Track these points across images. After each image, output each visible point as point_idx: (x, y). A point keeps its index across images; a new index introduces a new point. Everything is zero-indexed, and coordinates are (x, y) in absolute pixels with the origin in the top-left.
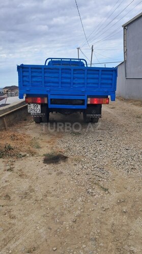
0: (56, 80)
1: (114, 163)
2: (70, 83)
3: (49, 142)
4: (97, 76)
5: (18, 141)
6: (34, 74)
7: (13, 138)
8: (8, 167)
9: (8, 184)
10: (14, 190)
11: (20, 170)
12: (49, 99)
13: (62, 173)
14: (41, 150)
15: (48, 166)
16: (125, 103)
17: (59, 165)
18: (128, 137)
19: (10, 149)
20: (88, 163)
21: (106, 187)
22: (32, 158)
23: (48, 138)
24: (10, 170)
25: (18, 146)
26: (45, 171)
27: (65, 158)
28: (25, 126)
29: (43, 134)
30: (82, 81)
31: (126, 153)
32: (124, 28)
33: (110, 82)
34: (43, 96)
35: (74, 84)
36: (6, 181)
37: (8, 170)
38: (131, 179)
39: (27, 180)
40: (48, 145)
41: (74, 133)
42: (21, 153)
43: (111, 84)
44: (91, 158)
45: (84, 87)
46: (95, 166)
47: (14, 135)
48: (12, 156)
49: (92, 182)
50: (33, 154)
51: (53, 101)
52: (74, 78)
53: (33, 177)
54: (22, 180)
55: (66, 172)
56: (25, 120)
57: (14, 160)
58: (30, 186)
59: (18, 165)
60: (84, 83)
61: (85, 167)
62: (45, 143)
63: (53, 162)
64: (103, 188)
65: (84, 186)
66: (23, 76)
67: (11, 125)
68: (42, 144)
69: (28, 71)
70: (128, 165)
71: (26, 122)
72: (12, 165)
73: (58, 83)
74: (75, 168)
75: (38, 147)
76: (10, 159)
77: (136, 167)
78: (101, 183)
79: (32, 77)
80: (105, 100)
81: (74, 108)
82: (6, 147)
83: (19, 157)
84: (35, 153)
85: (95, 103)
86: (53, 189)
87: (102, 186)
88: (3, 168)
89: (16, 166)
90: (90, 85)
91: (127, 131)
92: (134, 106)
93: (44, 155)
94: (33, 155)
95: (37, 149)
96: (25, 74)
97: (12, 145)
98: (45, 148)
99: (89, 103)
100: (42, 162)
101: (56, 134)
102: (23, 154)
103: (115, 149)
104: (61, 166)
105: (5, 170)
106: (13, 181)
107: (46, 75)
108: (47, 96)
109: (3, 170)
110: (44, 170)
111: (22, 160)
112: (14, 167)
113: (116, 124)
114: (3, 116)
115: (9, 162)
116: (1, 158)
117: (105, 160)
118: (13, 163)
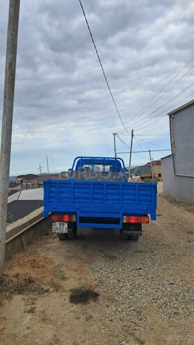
0: (87, 196)
1: (154, 304)
2: (103, 200)
3: (76, 270)
4: (134, 192)
5: (40, 270)
6: (62, 190)
7: (34, 264)
8: (29, 308)
9: (30, 331)
10: (37, 340)
11: (43, 312)
12: (78, 216)
13: (91, 317)
14: (67, 282)
15: (75, 306)
16: (175, 207)
17: (88, 305)
18: (174, 264)
19: (31, 281)
20: (123, 304)
21: (142, 338)
22: (55, 294)
23: (74, 264)
24: (32, 311)
25: (39, 277)
26: (72, 314)
27: (96, 296)
28: (47, 243)
29: (69, 257)
30: (117, 197)
31: (169, 289)
32: (170, 117)
33: (149, 198)
34: (70, 214)
35: (107, 200)
36: (28, 328)
37: (29, 312)
38: (171, 329)
39: (51, 326)
40: (75, 274)
41: (107, 256)
42: (43, 286)
43: (151, 201)
44: (127, 297)
45: (118, 203)
46: (131, 309)
47: (35, 261)
48: (33, 292)
49: (127, 331)
50: (57, 288)
51: (83, 220)
52: (107, 194)
53: (58, 323)
54: (45, 326)
55: (96, 316)
56: (47, 234)
57: (35, 297)
58: (55, 335)
59: (40, 304)
60: (118, 200)
61: (119, 309)
62: (71, 272)
63: (81, 301)
64: (139, 341)
65: (117, 336)
66: (50, 192)
67: (30, 243)
68: (68, 273)
69: (55, 187)
70: (171, 307)
71: (48, 237)
72: (33, 304)
73: (89, 199)
74: (108, 310)
75: (63, 278)
76: (31, 296)
77: (181, 311)
78: (137, 333)
79: (60, 192)
80: (144, 218)
81: (107, 227)
82: (25, 279)
83: (43, 292)
84: (60, 287)
85: (133, 221)
86: (81, 340)
87: (138, 337)
88: (23, 308)
89: (38, 306)
90: (126, 202)
91: (174, 254)
92: (187, 212)
93: (70, 290)
94: (57, 290)
95: (62, 282)
96: (52, 189)
97: (33, 274)
98: (72, 279)
99: (125, 221)
100: (68, 300)
101: (84, 258)
102: (45, 288)
103: (157, 283)
104: (91, 307)
105: (25, 312)
106: (35, 328)
107: (75, 190)
108: (75, 213)
109: (22, 311)
110: (70, 312)
111: (45, 297)
112: (36, 308)
113: (160, 244)
114: (22, 234)
115: (30, 300)
116: (20, 294)
117: (143, 300)
118: (35, 301)
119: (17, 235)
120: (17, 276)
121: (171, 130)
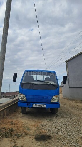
3: (34, 126)
5: (15, 125)
8: (13, 144)
14: (31, 131)
15: (39, 143)
17: (47, 142)
19: (12, 130)
20: (66, 140)
22: (26, 137)
24: (15, 146)
25: (16, 129)
27: (49, 137)
32: (66, 63)
37: (13, 146)
40: (34, 128)
41: (48, 120)
42: (19, 133)
44: (66, 137)
46: (72, 142)
47: (12, 122)
48: (14, 136)
50: (27, 134)
56: (15, 112)
57: (16, 139)
59: (19, 142)
61: (65, 143)
62: (32, 127)
63: (42, 140)
67: (8, 115)
72: (15, 142)
74: (59, 144)
75: (29, 129)
76: (13, 138)
82: (9, 130)
83: (19, 136)
95: (28, 131)
98: (33, 130)
100: (34, 140)
101: (37, 121)
104: (49, 143)
110: (38, 146)
111: (21, 139)
112: (17, 144)
113: (72, 114)
114: (4, 109)
115: (13, 141)
116: (7, 137)
117: (76, 138)
118: (16, 141)
119: (2, 109)
120: (4, 128)
121: (67, 68)
